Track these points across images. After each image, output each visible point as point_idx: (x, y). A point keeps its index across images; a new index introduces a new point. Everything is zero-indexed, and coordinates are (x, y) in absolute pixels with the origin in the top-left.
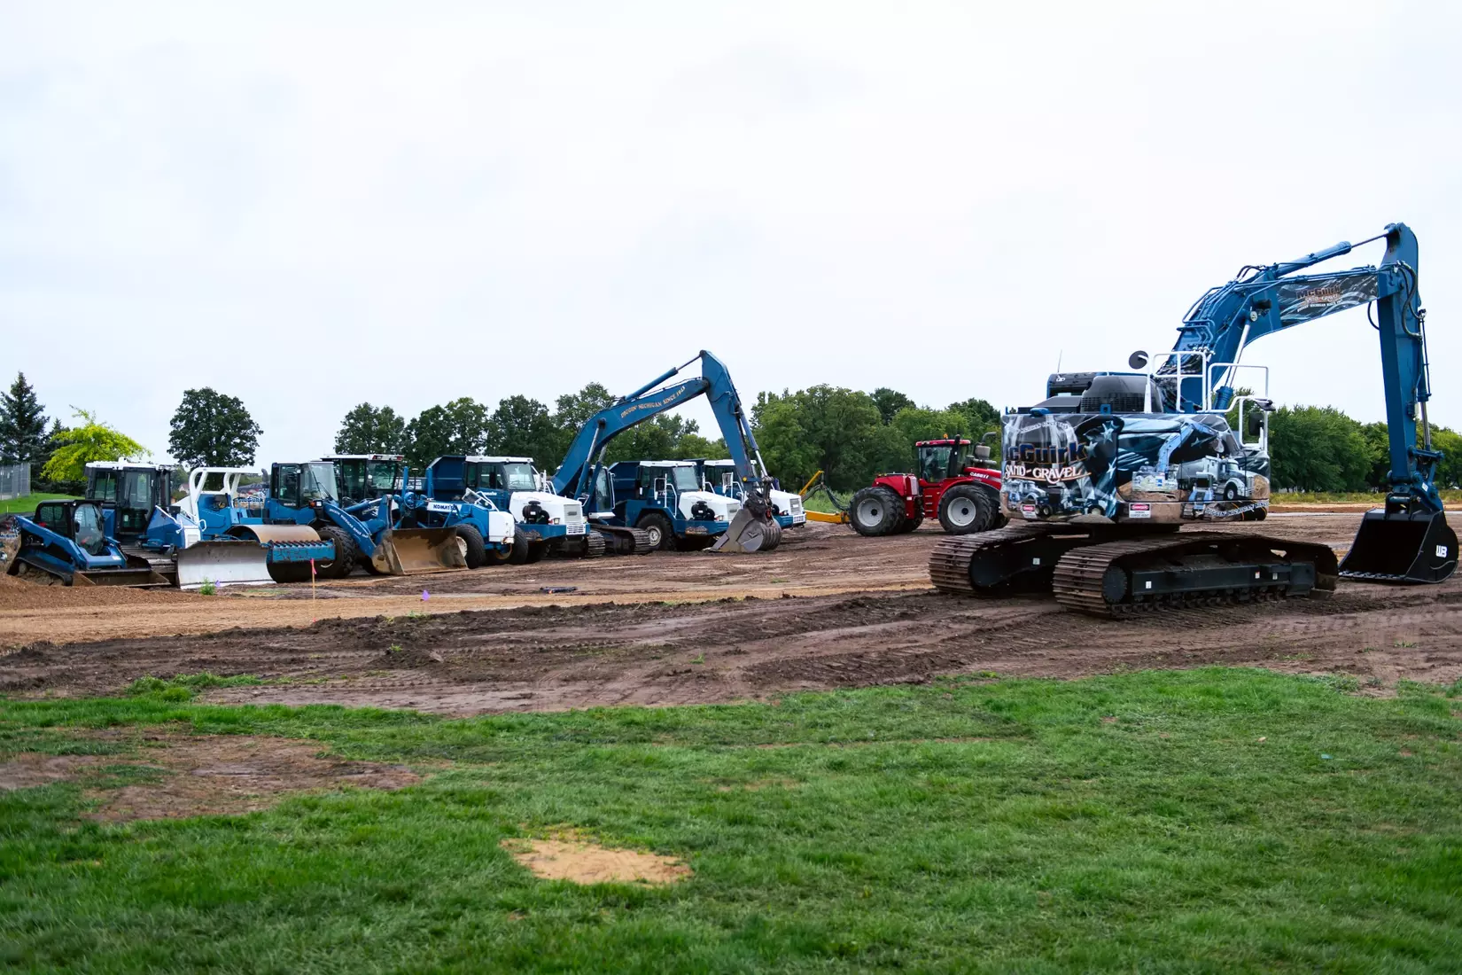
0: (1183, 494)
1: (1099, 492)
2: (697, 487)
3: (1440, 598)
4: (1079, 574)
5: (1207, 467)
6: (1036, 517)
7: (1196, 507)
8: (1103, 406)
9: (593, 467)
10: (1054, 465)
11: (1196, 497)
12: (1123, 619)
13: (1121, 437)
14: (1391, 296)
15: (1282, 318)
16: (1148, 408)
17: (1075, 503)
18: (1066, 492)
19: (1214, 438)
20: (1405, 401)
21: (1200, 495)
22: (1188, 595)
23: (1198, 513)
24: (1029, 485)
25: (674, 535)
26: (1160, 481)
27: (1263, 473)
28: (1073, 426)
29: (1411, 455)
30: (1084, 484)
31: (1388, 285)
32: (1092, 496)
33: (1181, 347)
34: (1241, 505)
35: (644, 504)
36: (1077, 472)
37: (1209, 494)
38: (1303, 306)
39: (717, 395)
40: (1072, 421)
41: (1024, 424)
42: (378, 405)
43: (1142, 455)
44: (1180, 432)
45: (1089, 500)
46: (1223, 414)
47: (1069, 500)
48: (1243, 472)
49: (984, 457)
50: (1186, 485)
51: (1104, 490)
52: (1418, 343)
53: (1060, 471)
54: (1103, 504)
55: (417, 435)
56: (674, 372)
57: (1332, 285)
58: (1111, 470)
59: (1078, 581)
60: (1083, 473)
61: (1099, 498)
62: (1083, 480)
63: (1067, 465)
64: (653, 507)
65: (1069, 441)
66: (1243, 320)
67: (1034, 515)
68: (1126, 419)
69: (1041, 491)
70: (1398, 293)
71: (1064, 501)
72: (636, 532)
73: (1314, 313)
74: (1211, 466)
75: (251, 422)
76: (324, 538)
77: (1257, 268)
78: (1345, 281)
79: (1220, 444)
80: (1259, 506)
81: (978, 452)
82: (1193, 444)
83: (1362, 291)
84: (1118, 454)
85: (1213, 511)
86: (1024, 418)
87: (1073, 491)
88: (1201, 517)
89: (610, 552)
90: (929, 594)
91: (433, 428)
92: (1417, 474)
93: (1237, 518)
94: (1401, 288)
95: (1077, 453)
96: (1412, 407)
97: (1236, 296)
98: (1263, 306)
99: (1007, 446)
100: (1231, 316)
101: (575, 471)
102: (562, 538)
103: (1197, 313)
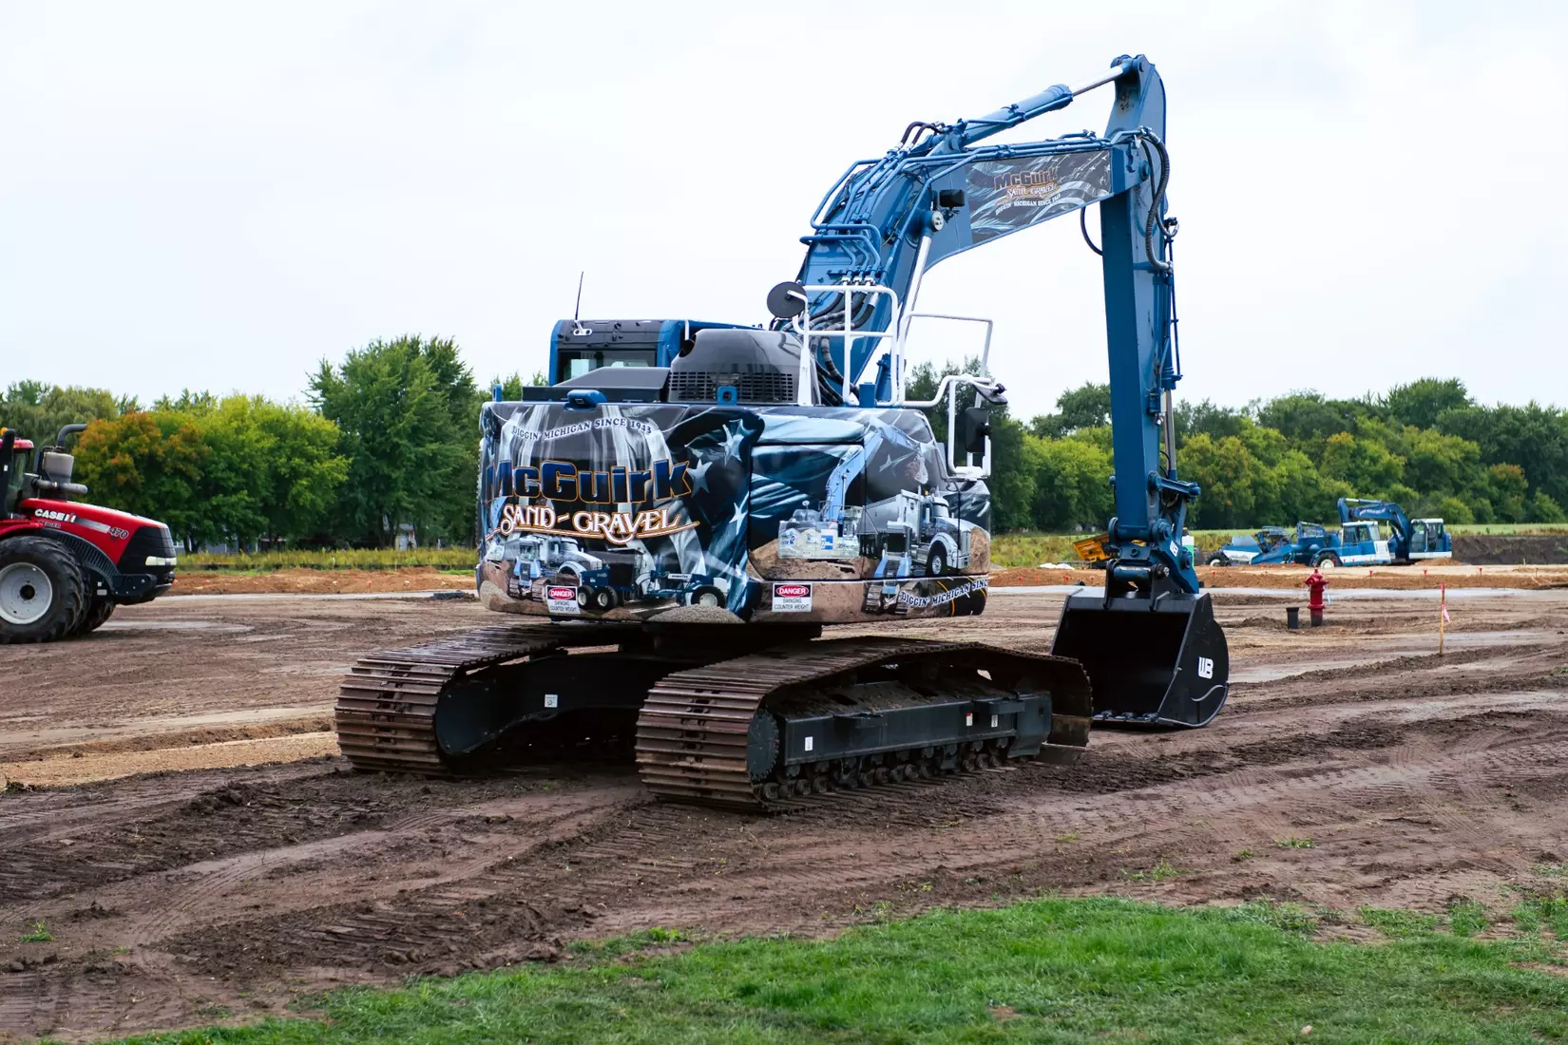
0: (868, 564)
1: (714, 561)
4: (693, 726)
5: (901, 512)
6: (578, 611)
7: (886, 589)
8: (720, 391)
10: (621, 506)
11: (886, 571)
12: (779, 813)
13: (757, 451)
14: (1129, 190)
15: (974, 226)
16: (804, 396)
17: (666, 583)
18: (648, 562)
19: (913, 455)
20: (1145, 386)
21: (893, 566)
23: (889, 602)
24: (562, 547)
26: (830, 539)
27: (981, 522)
28: (661, 429)
29: (1152, 487)
30: (684, 545)
31: (1126, 172)
32: (700, 569)
33: (817, 270)
34: (951, 586)
36: (671, 520)
37: (904, 562)
38: (1002, 204)
40: (661, 419)
43: (798, 485)
44: (862, 443)
45: (695, 577)
46: (924, 410)
47: (653, 576)
48: (954, 521)
49: (62, 477)
50: (872, 545)
51: (723, 558)
52: (1164, 280)
53: (634, 520)
54: (723, 585)
57: (1046, 165)
58: (739, 517)
59: (693, 741)
60: (683, 522)
61: (714, 573)
62: (683, 537)
63: (649, 506)
65: (655, 458)
66: (918, 229)
67: (574, 606)
68: (769, 419)
69: (594, 561)
70: (1137, 188)
71: (643, 580)
73: (1019, 218)
74: (909, 510)
77: (933, 127)
78: (1066, 160)
79: (923, 467)
80: (977, 587)
81: (49, 466)
82: (882, 468)
83: (1087, 181)
84: (752, 486)
85: (910, 598)
86: (551, 409)
87: (662, 557)
88: (892, 609)
92: (1162, 524)
93: (945, 611)
94: (1143, 176)
95: (670, 483)
96: (1157, 400)
97: (903, 180)
98: (950, 201)
99: (506, 466)
100: (900, 218)
103: (838, 209)
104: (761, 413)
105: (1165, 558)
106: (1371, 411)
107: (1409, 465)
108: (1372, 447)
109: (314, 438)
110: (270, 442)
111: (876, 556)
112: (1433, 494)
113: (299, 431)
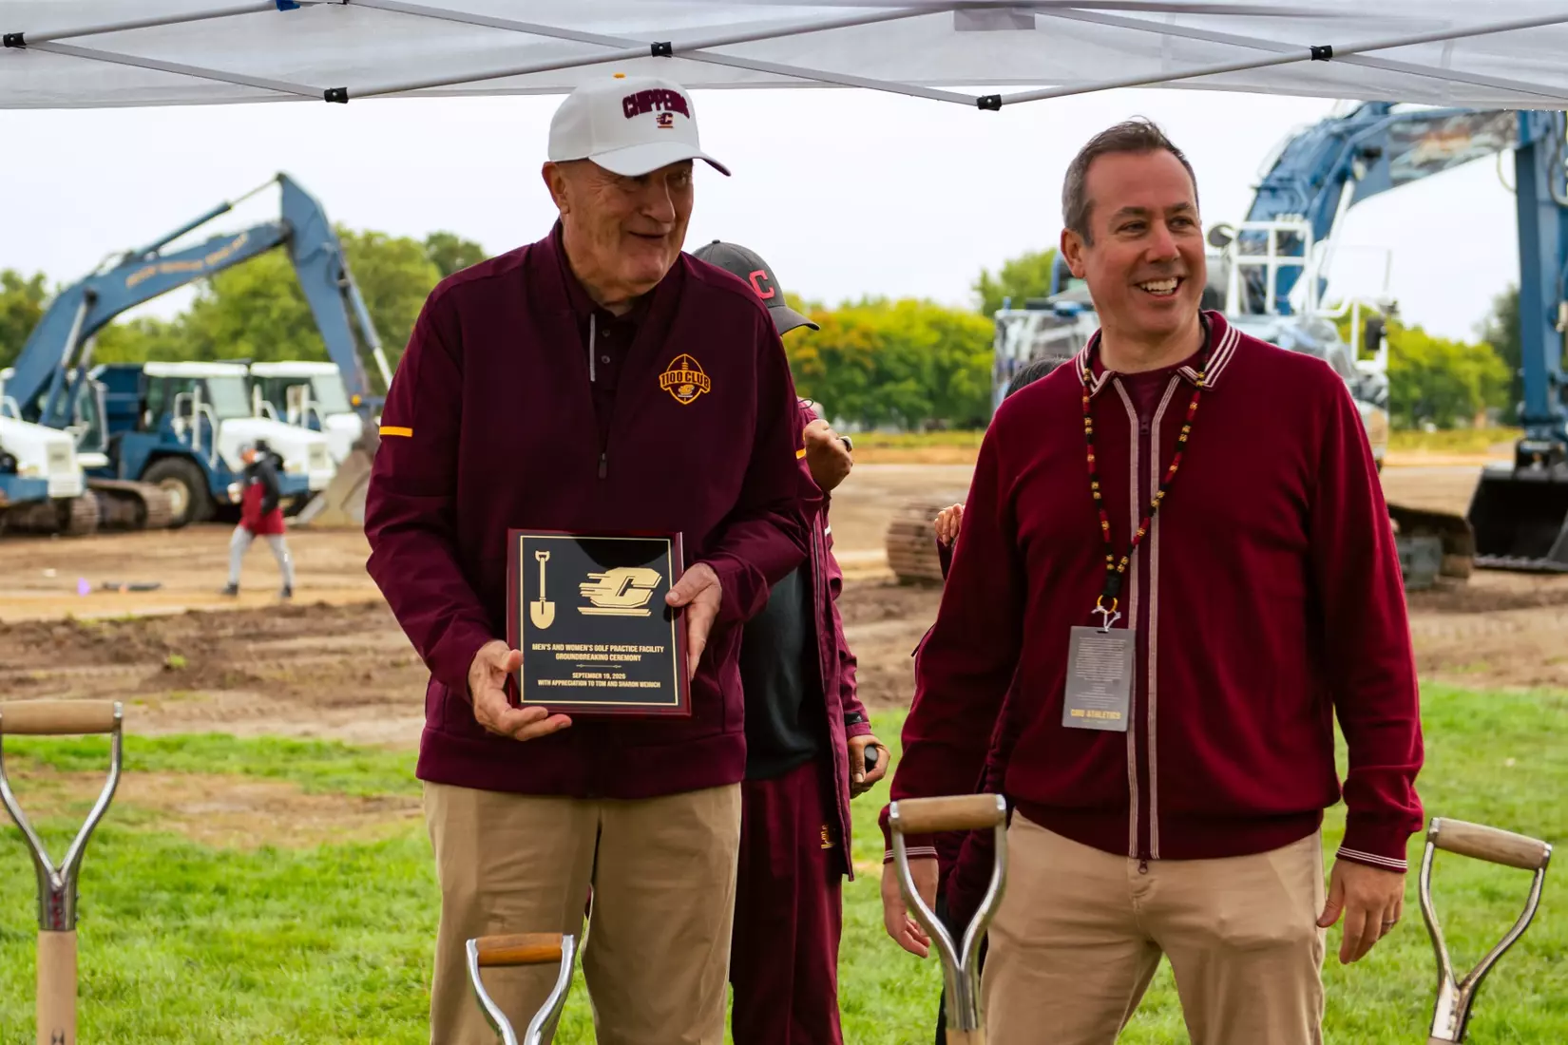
2: (245, 409)
9: (72, 375)
14: (1533, 143)
15: (1395, 172)
16: (1232, 308)
20: (1547, 300)
25: (212, 499)
27: (1381, 405)
29: (1553, 380)
31: (1532, 128)
33: (1257, 213)
35: (154, 442)
38: (1419, 156)
39: (304, 249)
41: (1046, 324)
56: (225, 208)
57: (1459, 126)
64: (168, 446)
66: (1343, 176)
72: (147, 491)
73: (1433, 166)
78: (1478, 120)
83: (1495, 135)
89: (109, 527)
90: (884, 585)
92: (1560, 411)
94: (1547, 129)
97: (1331, 142)
98: (1370, 155)
99: (1011, 362)
100: (1328, 169)
101: (37, 381)
102: (41, 500)
103: (1278, 163)
105: (1563, 437)
109: (973, 335)
110: (934, 337)
113: (960, 329)
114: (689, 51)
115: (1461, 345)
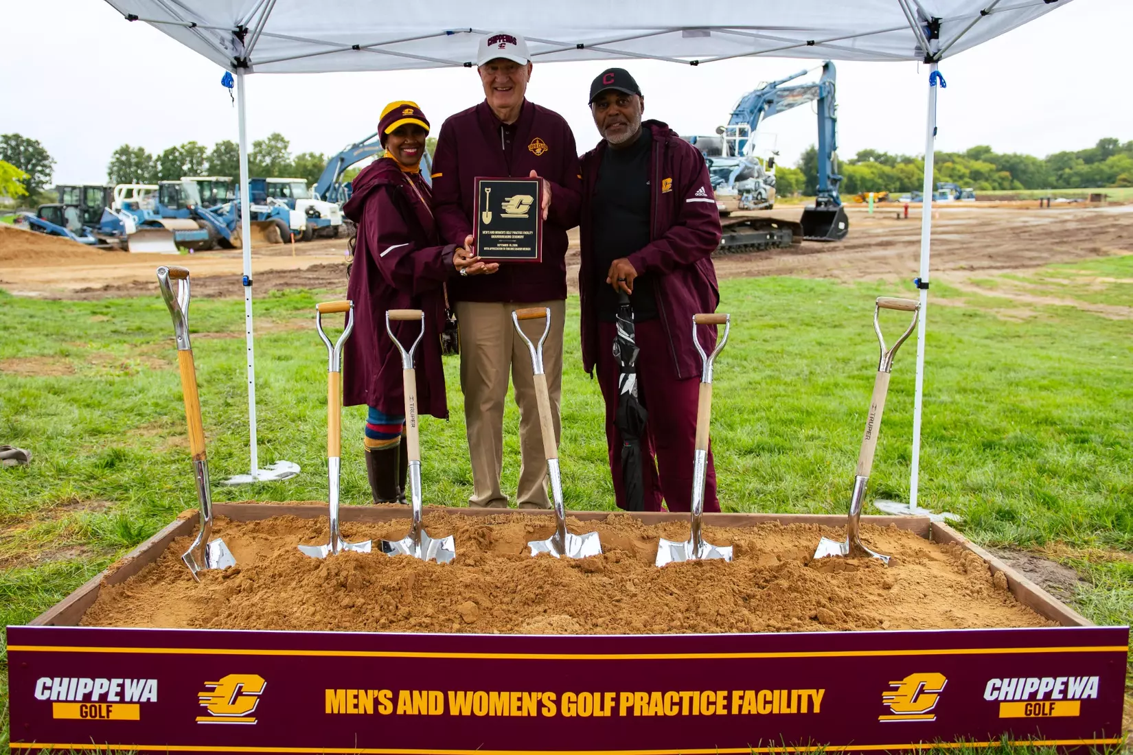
0: (740, 197)
3: (846, 247)
5: (749, 184)
7: (745, 203)
9: (337, 185)
11: (745, 198)
14: (823, 98)
15: (777, 108)
16: (724, 154)
19: (753, 169)
20: (827, 150)
21: (747, 197)
22: (739, 247)
23: (746, 206)
26: (730, 190)
27: (773, 186)
29: (829, 177)
31: (824, 92)
34: (763, 202)
37: (750, 196)
38: (786, 102)
42: (134, 146)
43: (722, 177)
44: (739, 166)
48: (765, 186)
50: (741, 192)
52: (834, 121)
55: (162, 165)
57: (798, 92)
66: (760, 110)
70: (827, 96)
73: (790, 106)
74: (752, 183)
75: (48, 156)
76: (202, 227)
77: (766, 83)
78: (805, 90)
79: (756, 172)
80: (771, 203)
82: (745, 172)
83: (811, 95)
85: (752, 205)
88: (746, 208)
91: (172, 160)
92: (831, 187)
93: (761, 209)
94: (829, 93)
96: (830, 154)
97: (757, 97)
98: (770, 102)
100: (756, 107)
101: (326, 188)
102: (328, 227)
103: (739, 105)
104: (713, 159)
105: (832, 196)
106: (959, 156)
107: (971, 173)
108: (958, 167)
111: (742, 195)
112: (979, 182)
114: (590, 47)
115: (789, 169)
